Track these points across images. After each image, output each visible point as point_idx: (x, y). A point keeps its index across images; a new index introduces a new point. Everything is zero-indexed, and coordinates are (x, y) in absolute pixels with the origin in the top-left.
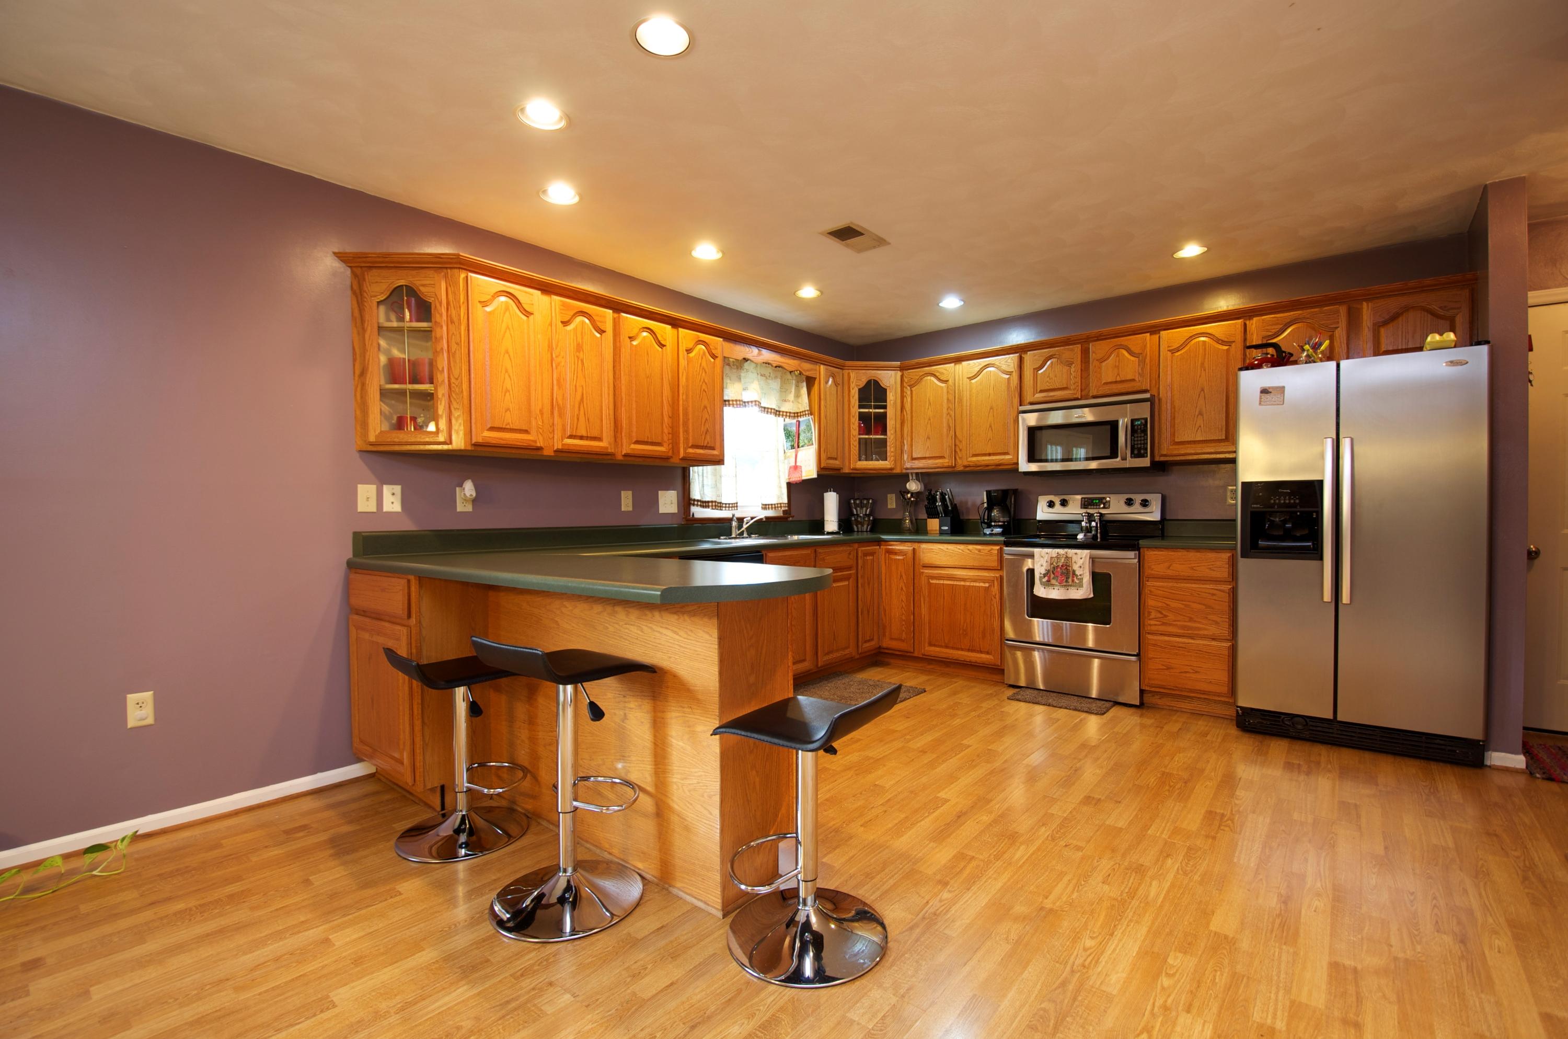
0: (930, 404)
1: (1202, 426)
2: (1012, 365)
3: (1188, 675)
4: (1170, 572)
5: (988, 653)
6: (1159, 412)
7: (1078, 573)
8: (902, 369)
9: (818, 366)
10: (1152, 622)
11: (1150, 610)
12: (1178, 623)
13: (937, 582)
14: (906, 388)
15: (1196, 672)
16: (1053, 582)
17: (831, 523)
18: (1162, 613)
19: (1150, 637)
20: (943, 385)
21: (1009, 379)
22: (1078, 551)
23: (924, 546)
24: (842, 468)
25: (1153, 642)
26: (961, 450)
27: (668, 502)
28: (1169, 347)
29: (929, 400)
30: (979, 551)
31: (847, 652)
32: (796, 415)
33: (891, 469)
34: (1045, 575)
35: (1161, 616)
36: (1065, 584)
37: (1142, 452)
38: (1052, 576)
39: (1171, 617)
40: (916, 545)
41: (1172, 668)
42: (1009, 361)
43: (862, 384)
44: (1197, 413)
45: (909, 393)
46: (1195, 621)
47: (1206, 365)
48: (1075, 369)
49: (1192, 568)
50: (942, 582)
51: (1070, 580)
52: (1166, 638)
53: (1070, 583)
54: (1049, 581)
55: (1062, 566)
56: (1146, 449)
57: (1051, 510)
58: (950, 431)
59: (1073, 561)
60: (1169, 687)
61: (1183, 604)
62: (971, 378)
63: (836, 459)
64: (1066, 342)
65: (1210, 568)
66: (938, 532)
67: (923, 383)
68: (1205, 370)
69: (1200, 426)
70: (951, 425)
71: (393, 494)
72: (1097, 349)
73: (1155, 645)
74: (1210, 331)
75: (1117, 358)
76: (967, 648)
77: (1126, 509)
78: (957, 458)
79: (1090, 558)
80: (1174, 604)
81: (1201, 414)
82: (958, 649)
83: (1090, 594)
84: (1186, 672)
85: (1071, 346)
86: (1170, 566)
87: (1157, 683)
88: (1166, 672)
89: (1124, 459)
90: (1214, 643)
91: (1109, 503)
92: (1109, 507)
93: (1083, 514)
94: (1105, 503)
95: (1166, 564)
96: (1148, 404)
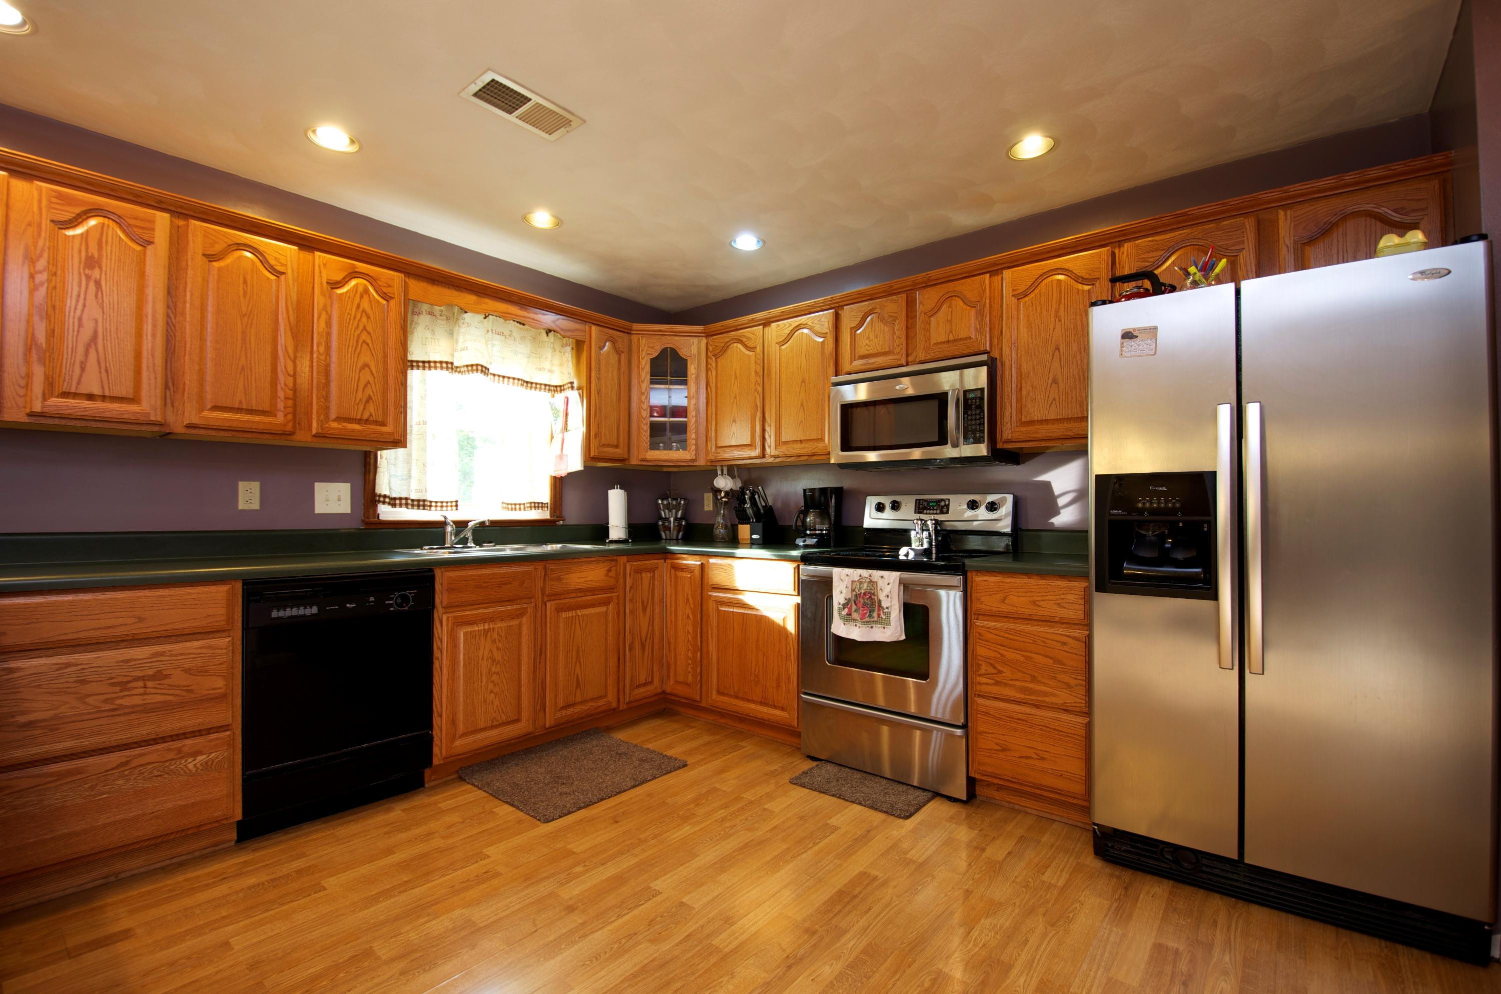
0: (736, 377)
1: (1057, 398)
2: (826, 325)
3: (1030, 761)
4: (1004, 608)
5: (781, 708)
6: (1002, 381)
7: (884, 604)
8: (708, 335)
9: (587, 327)
10: (983, 680)
11: (980, 662)
12: (1017, 683)
13: (728, 609)
14: (711, 358)
15: (1042, 759)
16: (855, 615)
17: (617, 528)
18: (995, 668)
19: (980, 701)
20: (751, 353)
21: (823, 343)
22: (885, 573)
23: (712, 561)
24: (627, 460)
25: (984, 710)
26: (770, 436)
27: (332, 498)
28: (1013, 290)
29: (736, 374)
31: (601, 702)
32: (559, 388)
33: (692, 461)
34: (845, 606)
35: (994, 671)
36: (868, 619)
37: (978, 435)
38: (854, 607)
39: (1007, 673)
40: (704, 560)
41: (1009, 750)
42: (822, 320)
43: (655, 353)
44: (1050, 383)
45: (714, 365)
46: (1039, 682)
47: (1062, 313)
48: (901, 326)
49: (1034, 603)
50: (732, 610)
51: (875, 614)
52: (1002, 705)
53: (876, 619)
54: (849, 614)
55: (864, 594)
56: (983, 431)
57: (879, 515)
58: (758, 411)
59: (879, 587)
60: (1006, 778)
61: (1023, 656)
62: (781, 344)
63: (617, 447)
64: (889, 293)
65: (1059, 604)
66: (749, 542)
67: (729, 352)
68: (1060, 320)
69: (1054, 399)
70: (758, 404)
72: (925, 300)
73: (986, 714)
74: (1066, 266)
75: (950, 310)
76: (760, 700)
77: (969, 514)
78: (766, 447)
79: (900, 583)
80: (1011, 655)
81: (1055, 381)
82: (749, 701)
83: (901, 635)
84: (1027, 758)
85: (894, 297)
86: (1005, 598)
87: (989, 769)
88: (1002, 755)
89: (956, 445)
90: (1064, 717)
91: (948, 506)
92: (947, 512)
93: (915, 521)
94: (943, 507)
95: (1000, 596)
96: (985, 369)
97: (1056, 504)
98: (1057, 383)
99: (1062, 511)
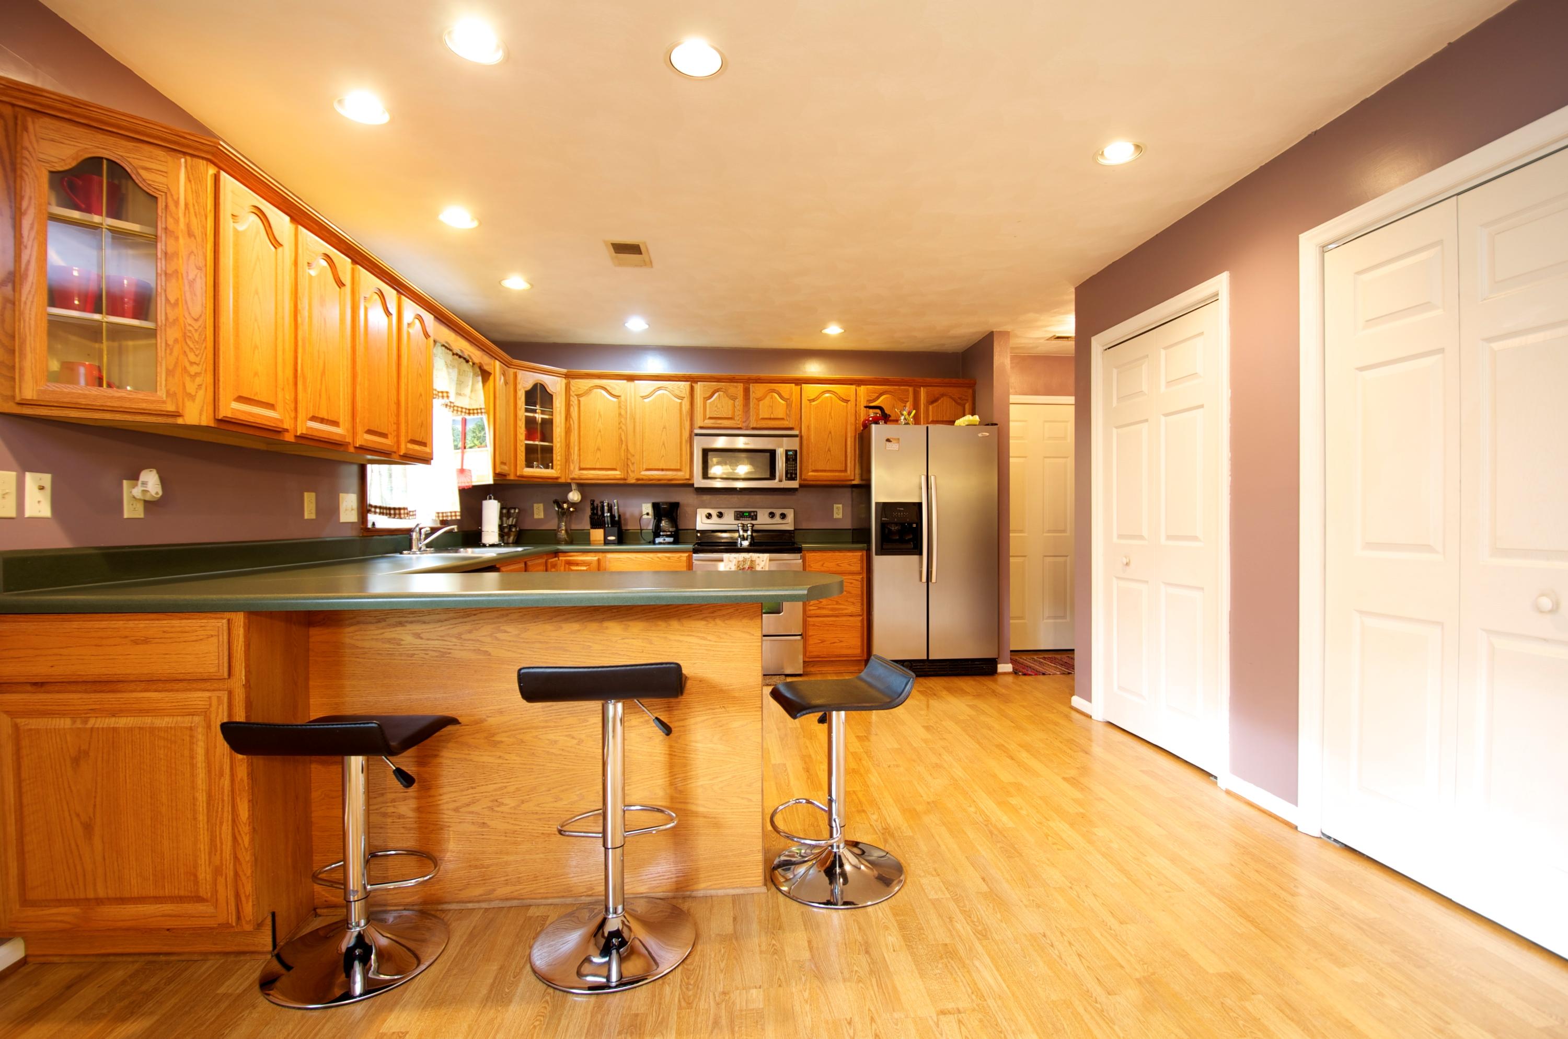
0: (600, 415)
1: (830, 460)
2: (684, 391)
3: (836, 645)
4: (823, 569)
6: (805, 445)
8: (567, 376)
9: (493, 361)
12: (829, 606)
14: (572, 397)
15: (841, 641)
17: (491, 534)
18: (819, 600)
20: (615, 400)
21: (681, 403)
22: (761, 555)
23: (610, 556)
24: (509, 475)
25: (812, 623)
26: (633, 464)
27: (348, 507)
28: (807, 397)
29: (599, 413)
30: (669, 558)
32: (473, 412)
33: (557, 478)
37: (793, 476)
39: (824, 602)
40: (600, 555)
41: (824, 641)
42: (681, 387)
43: (529, 386)
44: (827, 451)
45: (576, 402)
46: (840, 604)
47: (833, 415)
48: (739, 402)
49: (838, 565)
52: (821, 619)
55: (749, 568)
56: (796, 474)
57: (708, 521)
58: (622, 444)
59: (757, 563)
60: (823, 656)
62: (644, 397)
63: (509, 465)
64: (732, 380)
65: (849, 564)
66: (603, 542)
67: (593, 395)
68: (832, 419)
70: (622, 439)
71: (42, 488)
72: (757, 390)
73: (814, 625)
74: (835, 390)
75: (771, 400)
77: (770, 520)
78: (629, 471)
79: (769, 560)
81: (829, 450)
84: (834, 643)
85: (735, 384)
86: (824, 563)
87: (815, 654)
88: (821, 645)
89: (781, 481)
90: (851, 618)
91: (756, 516)
92: (756, 519)
94: (754, 516)
95: (821, 563)
96: (797, 439)
98: (830, 451)
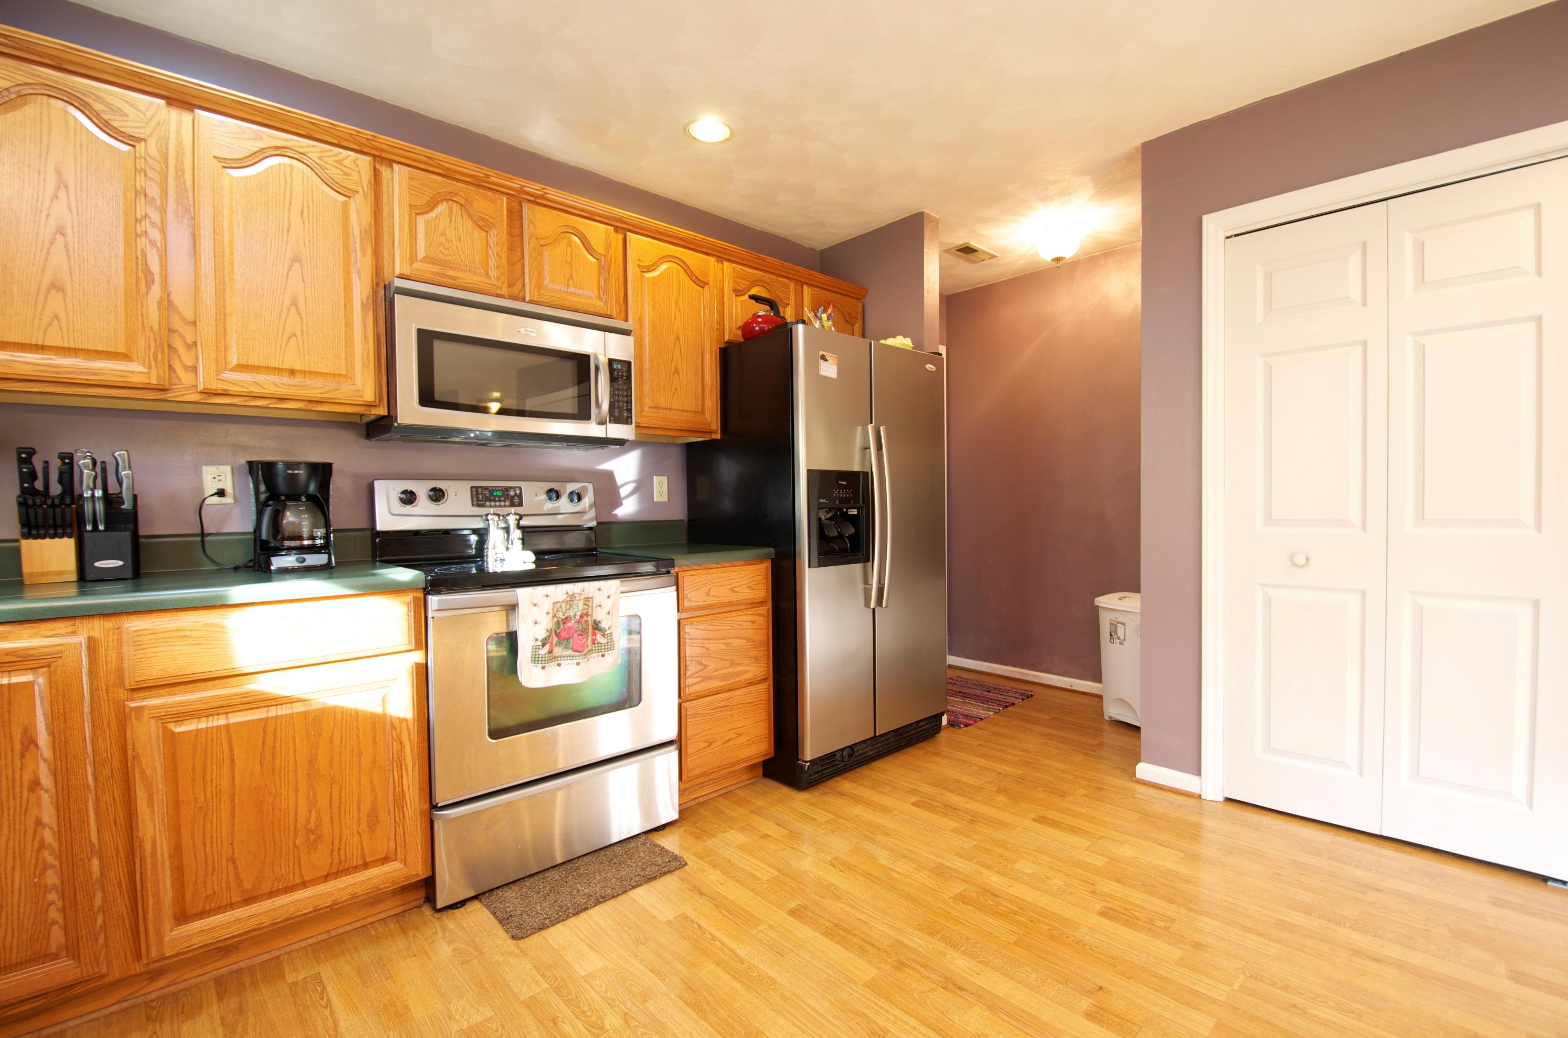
1: (679, 389)
2: (355, 177)
3: (731, 743)
5: (385, 860)
11: (689, 663)
12: (718, 673)
13: (203, 725)
16: (558, 651)
18: (702, 664)
19: (693, 704)
20: (121, 148)
21: (345, 205)
22: (603, 584)
23: (134, 624)
25: (698, 712)
26: (189, 347)
28: (640, 260)
34: (537, 642)
35: (699, 668)
36: (576, 651)
37: (625, 414)
38: (555, 639)
39: (710, 665)
40: (97, 628)
41: (715, 741)
44: (672, 372)
46: (735, 664)
47: (680, 305)
48: (498, 236)
49: (730, 589)
50: (221, 721)
51: (588, 641)
52: (706, 700)
53: (588, 647)
54: (550, 651)
56: (630, 411)
57: (408, 509)
58: (147, 283)
60: (710, 772)
61: (724, 644)
62: (225, 163)
64: (480, 184)
65: (750, 587)
66: (74, 577)
68: (680, 311)
69: (676, 390)
72: (536, 219)
73: (696, 716)
75: (568, 249)
77: (549, 506)
78: (177, 370)
79: (620, 593)
80: (715, 647)
81: (677, 369)
84: (727, 742)
85: (489, 193)
86: (709, 590)
87: (698, 771)
88: (709, 750)
89: (602, 423)
90: (754, 688)
91: (520, 496)
93: (490, 517)
94: (512, 498)
95: (706, 589)
96: (630, 340)
97: (618, 494)
98: (678, 374)
99: (624, 502)
